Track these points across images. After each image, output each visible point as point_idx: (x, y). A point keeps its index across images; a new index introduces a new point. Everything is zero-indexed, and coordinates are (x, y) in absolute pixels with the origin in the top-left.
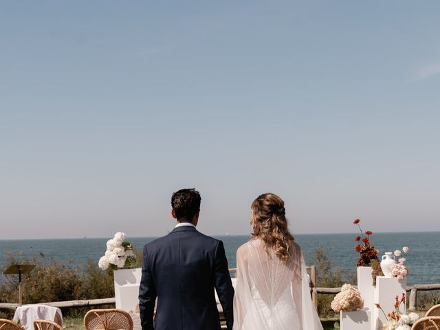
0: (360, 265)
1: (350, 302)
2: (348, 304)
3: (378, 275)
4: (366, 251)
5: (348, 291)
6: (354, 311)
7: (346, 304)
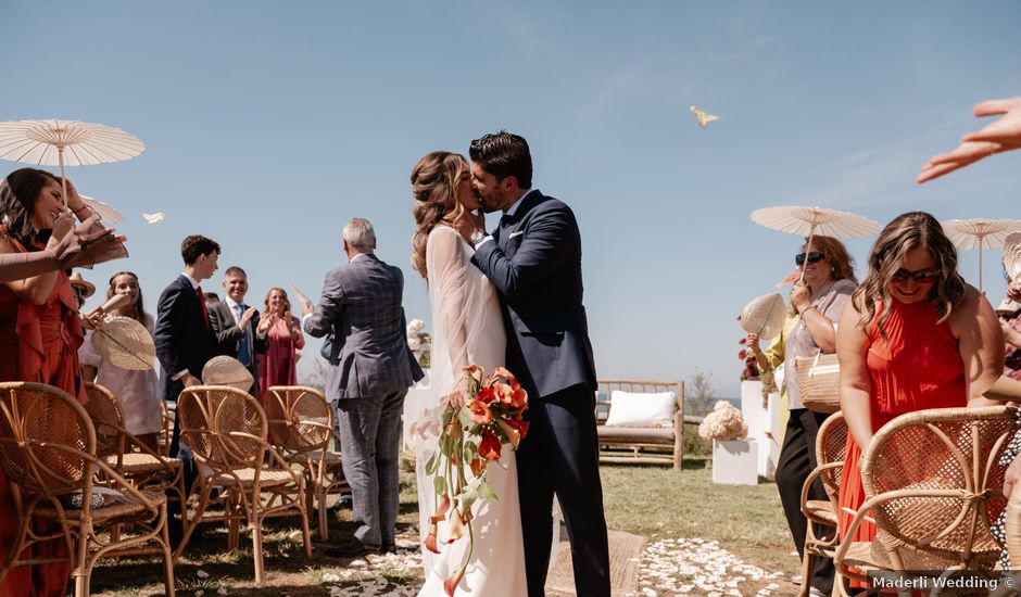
0: (746, 378)
1: (727, 427)
2: (724, 429)
3: (770, 391)
5: (724, 411)
6: (732, 440)
7: (721, 429)
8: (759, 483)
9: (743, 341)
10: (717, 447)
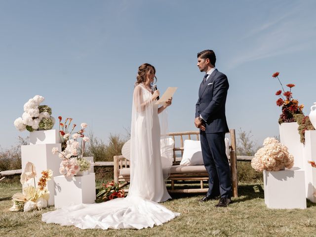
0: (283, 121)
1: (276, 159)
2: (274, 161)
3: (307, 129)
4: (288, 105)
5: (273, 145)
6: (281, 170)
7: (272, 160)
8: (308, 206)
9: (279, 93)
10: (267, 175)
